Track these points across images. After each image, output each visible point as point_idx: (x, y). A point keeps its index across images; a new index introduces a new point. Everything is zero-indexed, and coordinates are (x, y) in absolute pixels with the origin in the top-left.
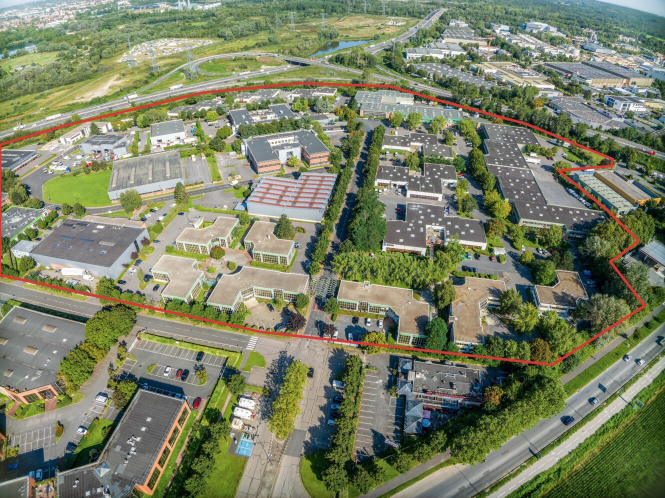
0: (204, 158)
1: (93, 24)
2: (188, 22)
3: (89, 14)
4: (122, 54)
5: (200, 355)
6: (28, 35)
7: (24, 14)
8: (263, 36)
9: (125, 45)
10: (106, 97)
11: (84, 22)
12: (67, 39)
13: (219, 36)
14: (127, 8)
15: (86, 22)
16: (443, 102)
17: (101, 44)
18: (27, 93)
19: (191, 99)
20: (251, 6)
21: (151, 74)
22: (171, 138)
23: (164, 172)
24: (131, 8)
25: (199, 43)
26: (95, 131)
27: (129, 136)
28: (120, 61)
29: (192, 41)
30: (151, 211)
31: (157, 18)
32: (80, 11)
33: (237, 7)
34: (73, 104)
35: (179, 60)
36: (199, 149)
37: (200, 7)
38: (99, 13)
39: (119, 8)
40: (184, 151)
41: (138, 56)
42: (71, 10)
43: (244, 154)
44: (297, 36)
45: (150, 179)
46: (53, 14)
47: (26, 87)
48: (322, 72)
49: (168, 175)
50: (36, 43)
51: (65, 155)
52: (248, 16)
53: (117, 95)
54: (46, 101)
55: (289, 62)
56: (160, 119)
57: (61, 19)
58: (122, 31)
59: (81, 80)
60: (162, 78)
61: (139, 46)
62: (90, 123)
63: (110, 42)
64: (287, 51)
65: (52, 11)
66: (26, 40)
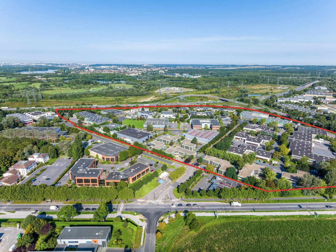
0: (177, 123)
1: (148, 77)
2: (185, 82)
3: (147, 73)
4: (157, 90)
5: (158, 162)
6: (122, 77)
7: (120, 69)
8: (214, 90)
9: (159, 87)
10: (149, 102)
11: (145, 76)
12: (137, 81)
13: (196, 88)
14: (162, 74)
15: (146, 76)
16: (283, 118)
17: (150, 85)
18: (120, 96)
19: (178, 107)
20: (214, 78)
21: (166, 98)
22: (168, 116)
23: (163, 123)
24: (164, 74)
25: (188, 90)
26: (143, 109)
27: (154, 114)
28: (156, 92)
29: (185, 89)
30: (155, 132)
31: (174, 79)
32: (143, 72)
33: (207, 78)
34: (137, 102)
35: (178, 95)
36: (175, 120)
37: (192, 77)
38: (151, 74)
39: (159, 73)
40: (170, 120)
41: (163, 91)
42: (140, 71)
43: (190, 124)
44: (229, 91)
45: (157, 124)
46: (133, 71)
47: (121, 94)
48: (232, 104)
49: (163, 124)
50: (125, 80)
51: (132, 114)
52: (211, 82)
53: (152, 102)
54: (127, 99)
55: (220, 100)
56: (166, 110)
57: (136, 73)
58: (159, 82)
59: (140, 95)
60: (170, 99)
61: (164, 88)
62: (142, 108)
63: (154, 85)
64: (221, 96)
65: (132, 70)
66: (121, 79)
